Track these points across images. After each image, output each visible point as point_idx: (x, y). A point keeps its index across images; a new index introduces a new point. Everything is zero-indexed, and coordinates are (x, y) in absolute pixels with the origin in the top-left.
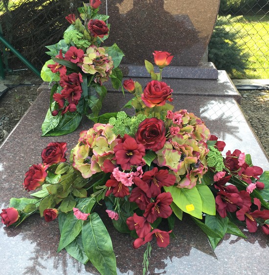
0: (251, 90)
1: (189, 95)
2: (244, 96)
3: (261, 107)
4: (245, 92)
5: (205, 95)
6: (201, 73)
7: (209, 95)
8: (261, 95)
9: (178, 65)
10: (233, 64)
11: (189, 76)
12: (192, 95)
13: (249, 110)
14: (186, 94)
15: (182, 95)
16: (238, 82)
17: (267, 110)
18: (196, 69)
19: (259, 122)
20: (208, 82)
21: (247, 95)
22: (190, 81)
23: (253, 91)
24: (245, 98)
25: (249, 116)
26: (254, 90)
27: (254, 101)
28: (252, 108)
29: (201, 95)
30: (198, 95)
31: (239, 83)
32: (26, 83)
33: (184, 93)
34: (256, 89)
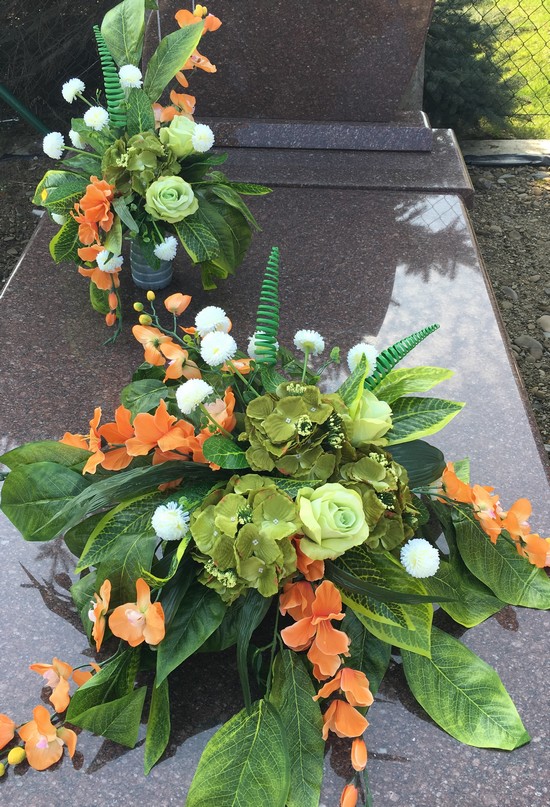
0: (516, 166)
1: (368, 189)
2: (500, 181)
3: (532, 205)
4: (504, 170)
5: (401, 190)
6: (398, 139)
7: (408, 190)
8: (536, 179)
9: (349, 121)
10: (481, 106)
11: (372, 146)
12: (374, 189)
13: (505, 214)
14: (362, 188)
15: (354, 188)
16: (492, 147)
17: (544, 212)
18: (388, 129)
19: (522, 240)
20: (410, 158)
21: (505, 179)
22: (374, 156)
23: (520, 169)
24: (501, 185)
25: (502, 228)
26: (523, 165)
27: (520, 193)
28: (513, 208)
29: (392, 189)
30: (386, 189)
31: (493, 150)
32: (18, 153)
33: (357, 185)
34: (529, 164)
